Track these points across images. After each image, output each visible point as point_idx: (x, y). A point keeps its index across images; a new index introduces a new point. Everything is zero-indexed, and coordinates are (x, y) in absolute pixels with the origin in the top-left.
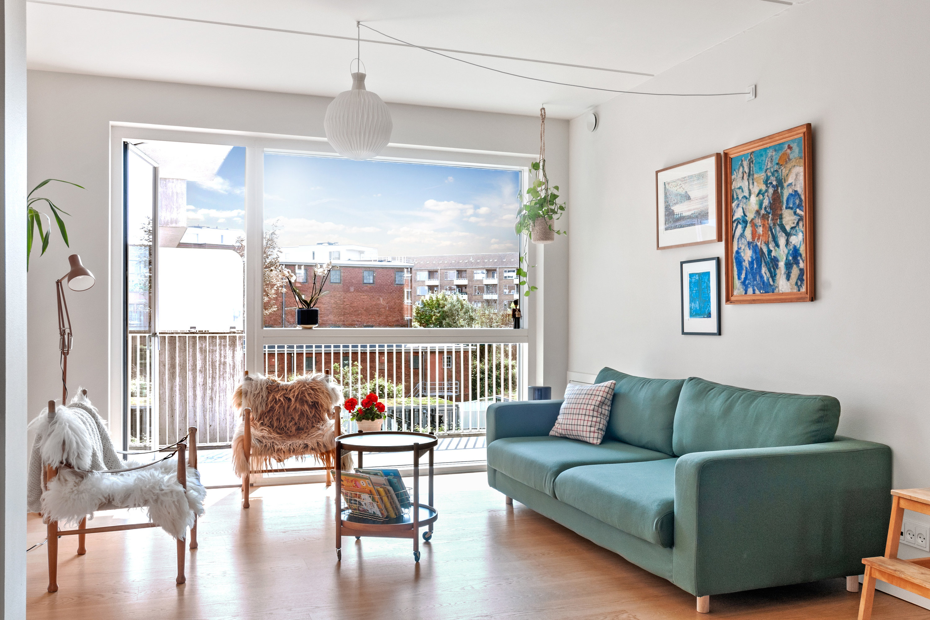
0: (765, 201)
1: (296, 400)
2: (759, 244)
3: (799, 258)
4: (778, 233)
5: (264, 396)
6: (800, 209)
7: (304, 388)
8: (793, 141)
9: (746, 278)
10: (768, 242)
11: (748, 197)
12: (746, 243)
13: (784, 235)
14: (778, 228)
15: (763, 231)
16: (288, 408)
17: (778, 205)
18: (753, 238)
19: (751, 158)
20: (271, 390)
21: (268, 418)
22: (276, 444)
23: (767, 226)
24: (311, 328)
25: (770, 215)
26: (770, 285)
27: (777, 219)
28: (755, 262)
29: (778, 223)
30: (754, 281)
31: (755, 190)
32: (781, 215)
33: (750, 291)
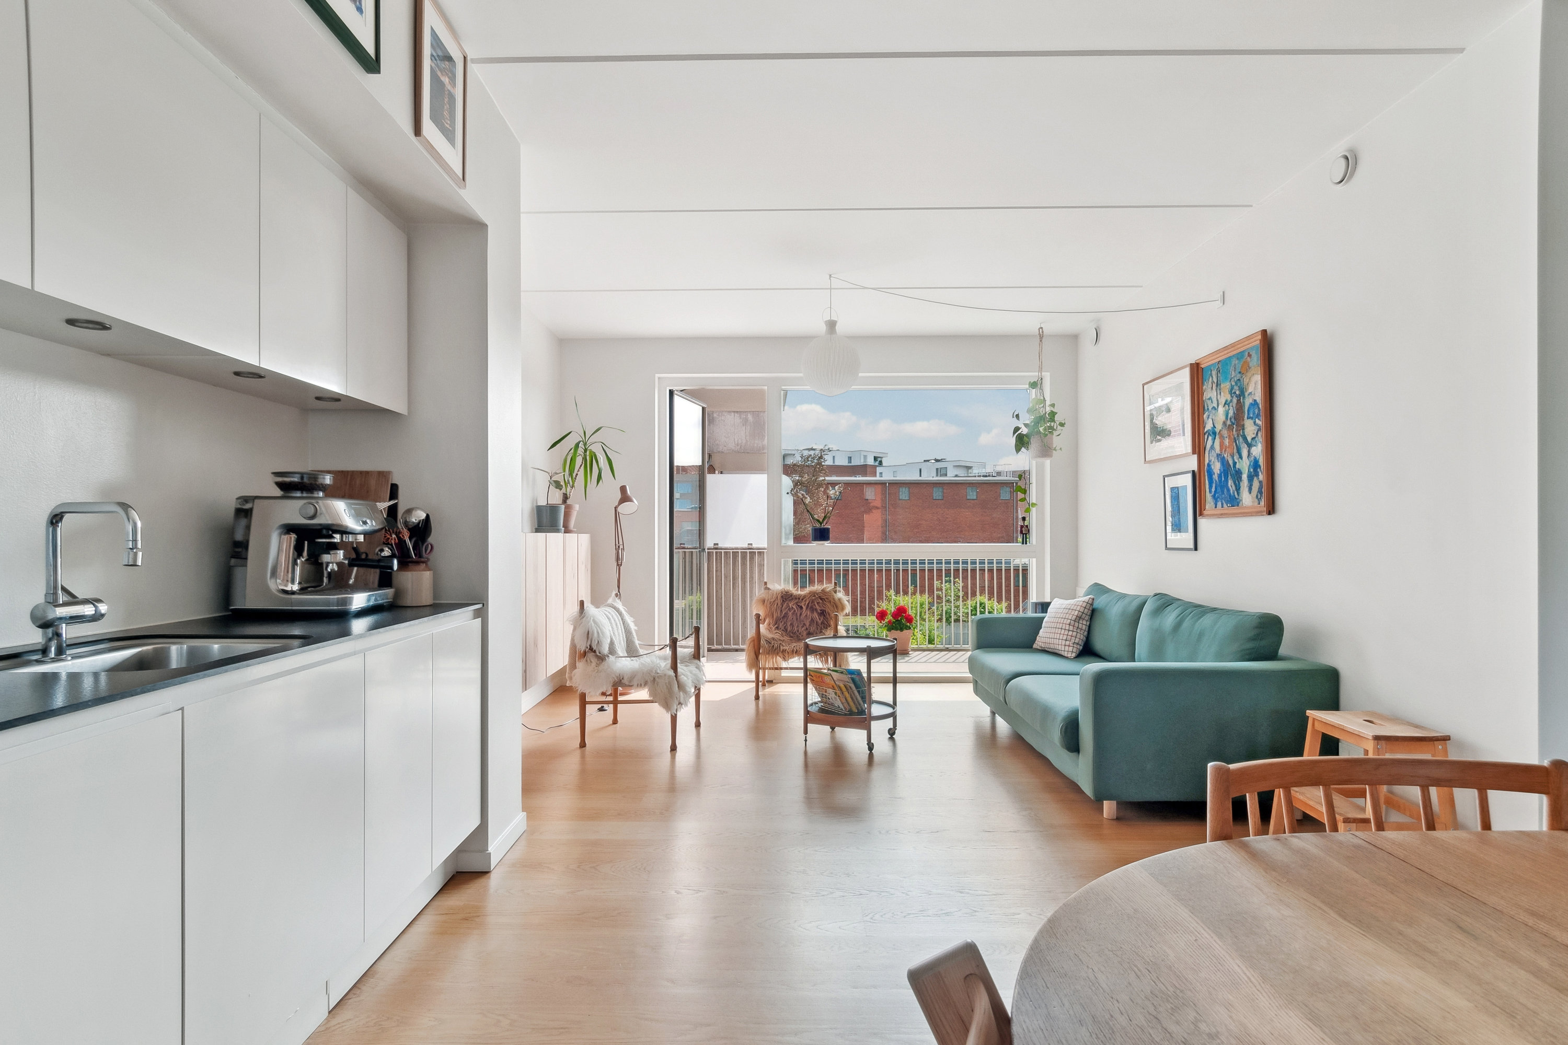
0: (1230, 411)
1: (807, 608)
2: (1226, 456)
3: (1259, 470)
4: (1241, 444)
5: (779, 604)
6: (1259, 419)
7: (814, 598)
8: (1252, 348)
9: (1215, 491)
10: (1233, 453)
11: (1217, 407)
12: (1215, 455)
13: (1246, 446)
14: (1241, 439)
15: (1229, 442)
16: (801, 615)
17: (1240, 415)
18: (1221, 450)
19: (1218, 367)
20: (785, 599)
21: (782, 623)
22: (783, 646)
24: (823, 544)
25: (1235, 426)
26: (1236, 498)
27: (1240, 430)
28: (1223, 474)
29: (1241, 434)
30: (1222, 494)
31: (1222, 401)
32: (1243, 425)
33: (1219, 504)
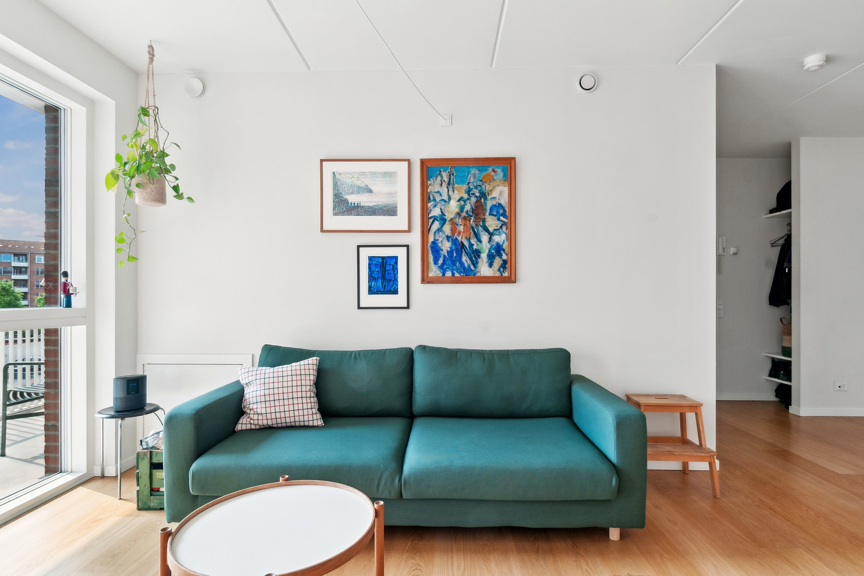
0: (466, 206)
2: (459, 238)
3: (502, 252)
4: (480, 232)
6: (504, 217)
10: (470, 238)
11: (447, 201)
13: (487, 234)
14: (480, 229)
15: (464, 229)
17: (480, 211)
19: (451, 171)
23: (469, 225)
25: (472, 218)
26: (471, 270)
27: (480, 222)
28: (454, 251)
29: (481, 224)
30: (453, 266)
32: (485, 219)
